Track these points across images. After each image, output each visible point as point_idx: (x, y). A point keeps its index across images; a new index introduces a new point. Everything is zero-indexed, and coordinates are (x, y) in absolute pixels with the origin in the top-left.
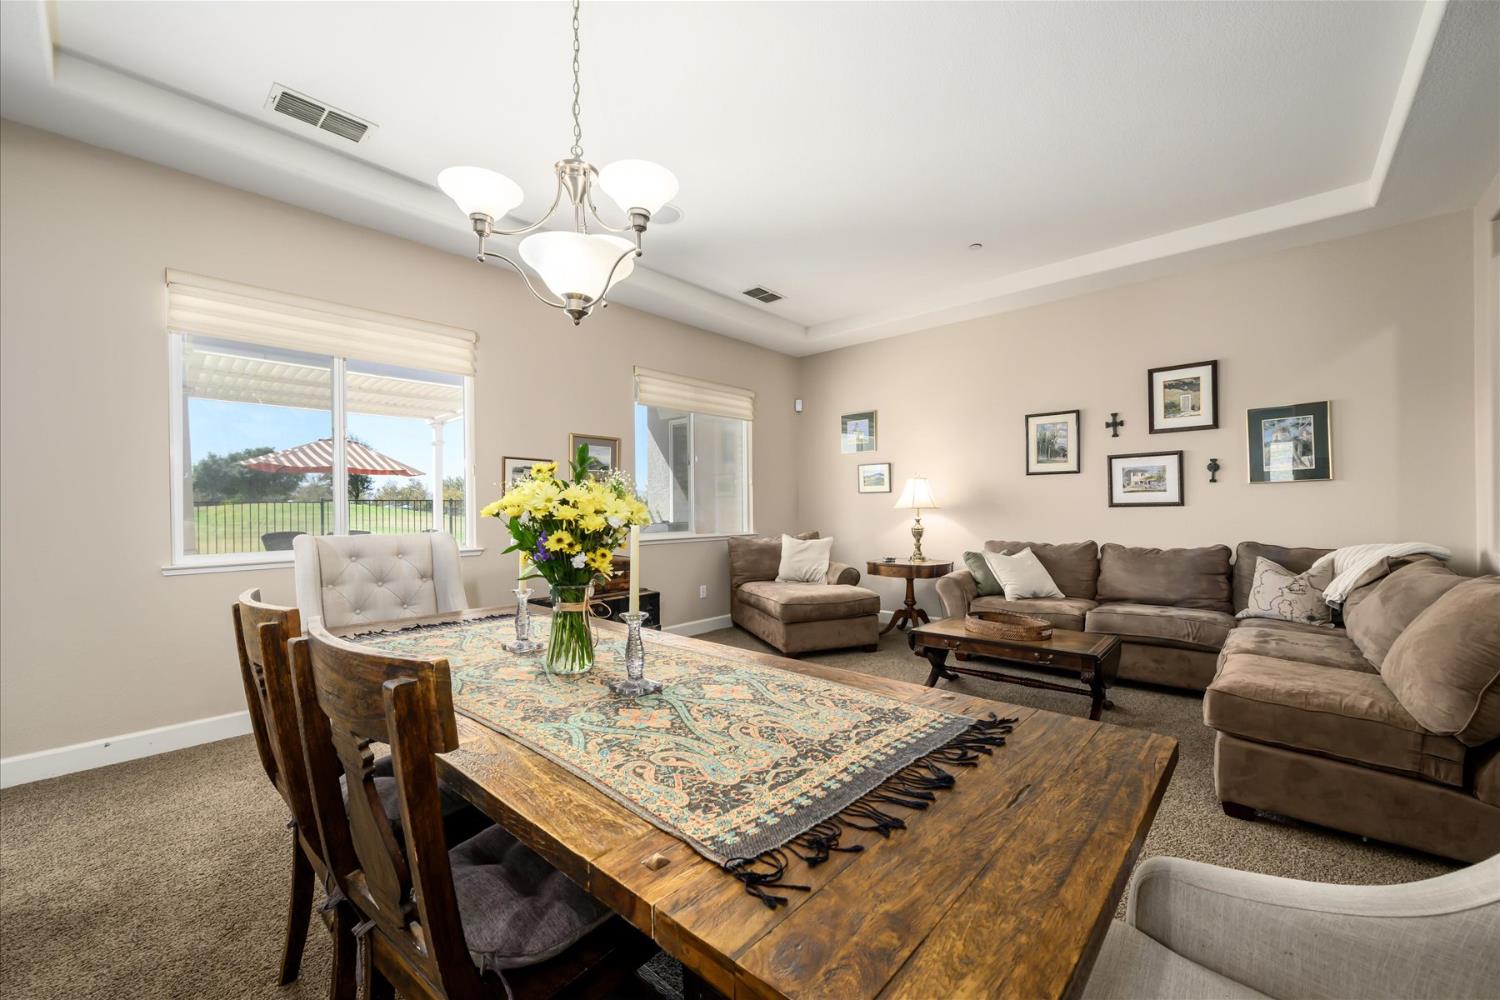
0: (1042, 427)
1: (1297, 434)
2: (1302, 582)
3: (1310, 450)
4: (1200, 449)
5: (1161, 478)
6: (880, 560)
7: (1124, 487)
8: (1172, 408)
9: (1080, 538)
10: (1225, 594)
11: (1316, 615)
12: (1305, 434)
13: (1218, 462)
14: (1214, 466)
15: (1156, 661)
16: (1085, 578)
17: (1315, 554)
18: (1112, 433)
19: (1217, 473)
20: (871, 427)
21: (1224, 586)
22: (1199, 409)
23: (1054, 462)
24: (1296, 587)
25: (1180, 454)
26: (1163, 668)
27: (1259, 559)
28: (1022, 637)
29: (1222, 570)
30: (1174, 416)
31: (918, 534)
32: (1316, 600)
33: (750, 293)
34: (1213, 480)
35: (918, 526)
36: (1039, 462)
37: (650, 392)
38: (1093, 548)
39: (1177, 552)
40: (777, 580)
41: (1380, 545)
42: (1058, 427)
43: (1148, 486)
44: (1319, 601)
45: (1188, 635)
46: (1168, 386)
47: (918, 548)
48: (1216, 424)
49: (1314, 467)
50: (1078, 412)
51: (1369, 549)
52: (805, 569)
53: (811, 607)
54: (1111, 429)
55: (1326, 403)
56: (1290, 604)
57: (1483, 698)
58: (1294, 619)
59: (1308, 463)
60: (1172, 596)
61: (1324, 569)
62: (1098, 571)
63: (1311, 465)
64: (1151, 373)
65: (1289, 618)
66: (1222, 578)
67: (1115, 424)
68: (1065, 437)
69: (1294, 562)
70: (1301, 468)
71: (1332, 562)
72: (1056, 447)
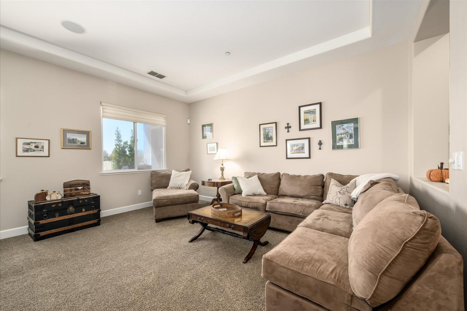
0: (265, 129)
1: (348, 131)
2: (344, 190)
3: (352, 137)
4: (316, 136)
5: (303, 148)
6: (206, 180)
7: (291, 151)
8: (307, 121)
9: (274, 171)
10: (320, 193)
11: (348, 204)
12: (350, 131)
13: (321, 142)
14: (320, 143)
15: (290, 222)
16: (275, 187)
17: (351, 178)
18: (287, 131)
19: (321, 146)
20: (211, 129)
21: (320, 190)
22: (316, 121)
23: (268, 142)
24: (342, 192)
25: (309, 139)
26: (292, 225)
27: (332, 180)
28: (226, 216)
29: (320, 184)
30: (307, 124)
31: (222, 169)
32: (348, 197)
33: (149, 73)
34: (320, 149)
35: (222, 167)
36: (264, 142)
37: (107, 113)
38: (279, 175)
39: (306, 177)
40: (168, 188)
41: (374, 174)
42: (270, 128)
43: (299, 151)
44: (349, 198)
45: (300, 212)
46: (305, 113)
47: (222, 175)
48: (321, 127)
49: (353, 144)
50: (276, 123)
51: (370, 176)
52: (178, 183)
53: (166, 200)
54: (287, 129)
55: (358, 118)
56: (339, 199)
57: (380, 278)
58: (340, 205)
59: (351, 142)
60: (301, 194)
61: (352, 184)
62: (280, 184)
63: (353, 143)
64: (300, 107)
65: (338, 205)
66: (320, 187)
67: (288, 127)
68: (272, 132)
69: (343, 181)
70: (350, 144)
71: (356, 181)
72: (269, 136)
